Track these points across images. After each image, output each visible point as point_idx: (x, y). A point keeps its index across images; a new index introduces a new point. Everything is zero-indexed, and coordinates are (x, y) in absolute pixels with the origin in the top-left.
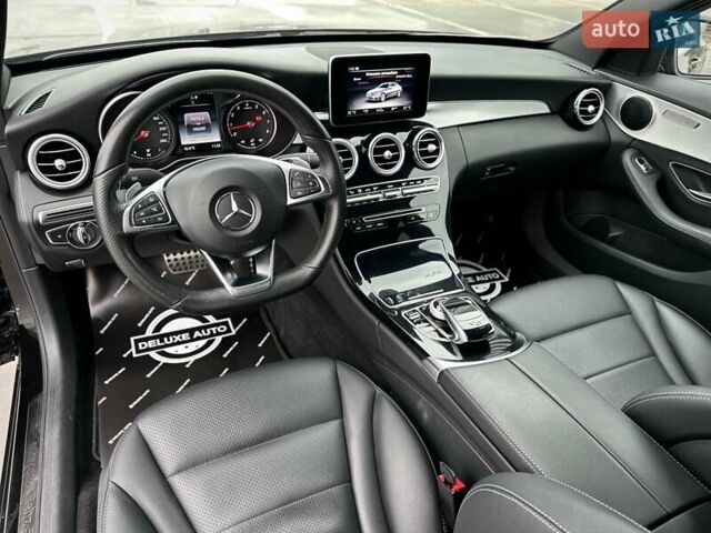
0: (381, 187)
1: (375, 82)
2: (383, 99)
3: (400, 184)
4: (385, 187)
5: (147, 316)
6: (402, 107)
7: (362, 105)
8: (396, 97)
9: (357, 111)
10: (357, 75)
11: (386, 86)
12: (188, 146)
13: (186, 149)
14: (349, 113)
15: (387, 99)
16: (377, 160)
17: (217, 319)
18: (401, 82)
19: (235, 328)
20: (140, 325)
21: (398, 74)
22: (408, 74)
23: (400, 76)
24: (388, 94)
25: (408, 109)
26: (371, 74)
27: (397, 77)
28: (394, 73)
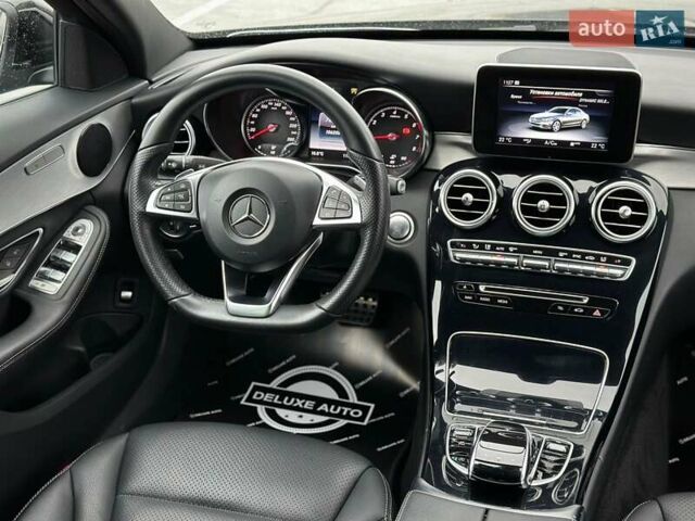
0: (521, 250)
1: (545, 104)
2: (557, 127)
3: (555, 253)
4: (529, 251)
5: (284, 363)
6: (590, 144)
7: (522, 132)
8: (579, 128)
9: (515, 140)
10: (516, 91)
11: (563, 111)
12: (316, 150)
13: (313, 153)
14: (501, 139)
15: (561, 130)
16: (525, 210)
17: (359, 400)
18: (588, 108)
19: (371, 418)
20: (270, 371)
21: (583, 97)
22: (600, 98)
23: (586, 100)
24: (565, 122)
25: (599, 147)
26: (539, 93)
27: (581, 100)
28: (576, 95)
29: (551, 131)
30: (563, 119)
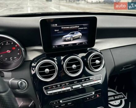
0: (70, 83)
1: (67, 32)
2: (72, 39)
10: (56, 28)
11: (73, 34)
18: (81, 31)
21: (79, 27)
22: (85, 27)
23: (80, 28)
24: (74, 37)
25: (85, 43)
26: (65, 28)
27: (79, 29)
28: (77, 27)
29: (70, 41)
30: (73, 36)
